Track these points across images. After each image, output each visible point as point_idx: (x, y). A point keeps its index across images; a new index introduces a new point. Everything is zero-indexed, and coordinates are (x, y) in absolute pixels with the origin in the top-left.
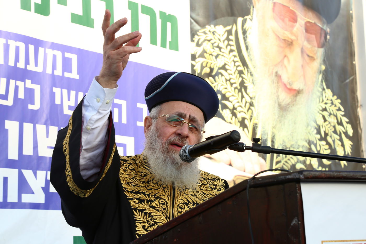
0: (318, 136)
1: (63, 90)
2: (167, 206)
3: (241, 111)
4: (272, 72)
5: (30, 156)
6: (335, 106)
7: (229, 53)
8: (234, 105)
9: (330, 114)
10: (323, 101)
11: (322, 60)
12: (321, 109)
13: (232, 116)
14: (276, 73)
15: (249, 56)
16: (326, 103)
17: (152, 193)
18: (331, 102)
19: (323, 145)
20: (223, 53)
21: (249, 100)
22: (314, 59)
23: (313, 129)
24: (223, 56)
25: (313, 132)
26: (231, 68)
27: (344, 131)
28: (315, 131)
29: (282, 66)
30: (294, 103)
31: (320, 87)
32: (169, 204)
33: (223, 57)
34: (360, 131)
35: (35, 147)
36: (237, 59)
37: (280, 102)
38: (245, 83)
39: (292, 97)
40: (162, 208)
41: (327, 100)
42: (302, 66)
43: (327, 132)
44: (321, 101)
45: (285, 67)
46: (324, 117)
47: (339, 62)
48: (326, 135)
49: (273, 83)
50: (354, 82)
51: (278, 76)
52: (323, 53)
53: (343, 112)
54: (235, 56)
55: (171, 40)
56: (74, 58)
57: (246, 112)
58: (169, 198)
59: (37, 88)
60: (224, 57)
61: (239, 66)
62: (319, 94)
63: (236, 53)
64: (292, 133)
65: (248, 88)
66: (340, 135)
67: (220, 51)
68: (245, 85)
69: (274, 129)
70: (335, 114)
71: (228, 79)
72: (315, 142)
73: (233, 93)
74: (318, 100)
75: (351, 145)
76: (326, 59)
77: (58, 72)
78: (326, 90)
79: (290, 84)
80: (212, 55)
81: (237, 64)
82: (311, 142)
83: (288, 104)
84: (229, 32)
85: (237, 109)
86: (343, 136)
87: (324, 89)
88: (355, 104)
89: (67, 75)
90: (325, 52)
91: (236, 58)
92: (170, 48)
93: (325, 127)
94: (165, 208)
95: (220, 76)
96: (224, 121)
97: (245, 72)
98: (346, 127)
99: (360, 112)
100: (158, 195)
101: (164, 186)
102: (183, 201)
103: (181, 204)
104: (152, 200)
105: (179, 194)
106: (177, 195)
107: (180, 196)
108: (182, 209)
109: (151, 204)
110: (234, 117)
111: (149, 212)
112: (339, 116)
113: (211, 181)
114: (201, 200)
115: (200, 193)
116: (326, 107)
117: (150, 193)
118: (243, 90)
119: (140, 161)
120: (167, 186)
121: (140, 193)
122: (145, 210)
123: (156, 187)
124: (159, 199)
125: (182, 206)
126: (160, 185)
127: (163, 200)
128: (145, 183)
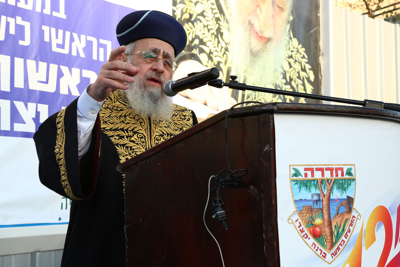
0: (284, 81)
1: (52, 28)
2: (145, 139)
3: (217, 55)
4: (246, 20)
5: (21, 89)
6: (300, 54)
8: (210, 50)
9: (296, 61)
10: (289, 49)
11: (290, 11)
12: (287, 56)
13: (209, 60)
14: (249, 21)
15: (225, 4)
16: (292, 51)
17: (130, 127)
18: (296, 50)
19: (288, 88)
21: (224, 46)
22: (284, 10)
23: (279, 74)
24: (202, 3)
25: (279, 76)
26: (209, 15)
27: (307, 77)
28: (282, 76)
29: (254, 15)
30: (264, 50)
31: (287, 36)
32: (147, 137)
34: (320, 77)
35: (26, 81)
36: (215, 6)
37: (252, 48)
38: (221, 30)
39: (263, 44)
40: (141, 141)
41: (294, 48)
42: (273, 16)
43: (292, 77)
44: (288, 48)
45: (258, 16)
46: (290, 64)
47: (305, 13)
48: (291, 79)
49: (246, 31)
50: (317, 32)
51: (251, 24)
52: (291, 5)
53: (307, 59)
54: (213, 4)
57: (222, 56)
58: (147, 132)
59: (27, 25)
60: (203, 4)
61: (216, 13)
62: (286, 42)
64: (261, 77)
65: (224, 34)
66: (303, 81)
69: (245, 73)
70: (300, 61)
71: (206, 25)
72: (281, 86)
73: (210, 38)
74: (285, 47)
75: (312, 89)
76: (294, 10)
77: (47, 11)
78: (293, 39)
79: (261, 32)
80: (192, 2)
81: (214, 11)
82: (277, 85)
83: (259, 51)
85: (213, 54)
86: (306, 81)
87: (291, 38)
88: (317, 52)
89: (55, 14)
90: (294, 3)
91: (213, 5)
93: (290, 73)
94: (144, 141)
95: (198, 22)
97: (222, 19)
98: (309, 73)
99: (321, 60)
100: (135, 130)
101: (141, 121)
102: (159, 133)
103: (157, 137)
104: (131, 135)
105: (155, 127)
106: (153, 128)
107: (155, 129)
108: (158, 140)
109: (130, 139)
110: (210, 61)
111: (130, 146)
112: (303, 63)
113: (180, 113)
114: (174, 130)
115: (173, 124)
116: (292, 55)
117: (128, 128)
118: (219, 36)
119: (114, 97)
120: (143, 120)
121: (118, 130)
122: (126, 144)
123: (133, 121)
124: (137, 134)
125: (158, 138)
126: (137, 120)
127: (141, 135)
128: (122, 117)
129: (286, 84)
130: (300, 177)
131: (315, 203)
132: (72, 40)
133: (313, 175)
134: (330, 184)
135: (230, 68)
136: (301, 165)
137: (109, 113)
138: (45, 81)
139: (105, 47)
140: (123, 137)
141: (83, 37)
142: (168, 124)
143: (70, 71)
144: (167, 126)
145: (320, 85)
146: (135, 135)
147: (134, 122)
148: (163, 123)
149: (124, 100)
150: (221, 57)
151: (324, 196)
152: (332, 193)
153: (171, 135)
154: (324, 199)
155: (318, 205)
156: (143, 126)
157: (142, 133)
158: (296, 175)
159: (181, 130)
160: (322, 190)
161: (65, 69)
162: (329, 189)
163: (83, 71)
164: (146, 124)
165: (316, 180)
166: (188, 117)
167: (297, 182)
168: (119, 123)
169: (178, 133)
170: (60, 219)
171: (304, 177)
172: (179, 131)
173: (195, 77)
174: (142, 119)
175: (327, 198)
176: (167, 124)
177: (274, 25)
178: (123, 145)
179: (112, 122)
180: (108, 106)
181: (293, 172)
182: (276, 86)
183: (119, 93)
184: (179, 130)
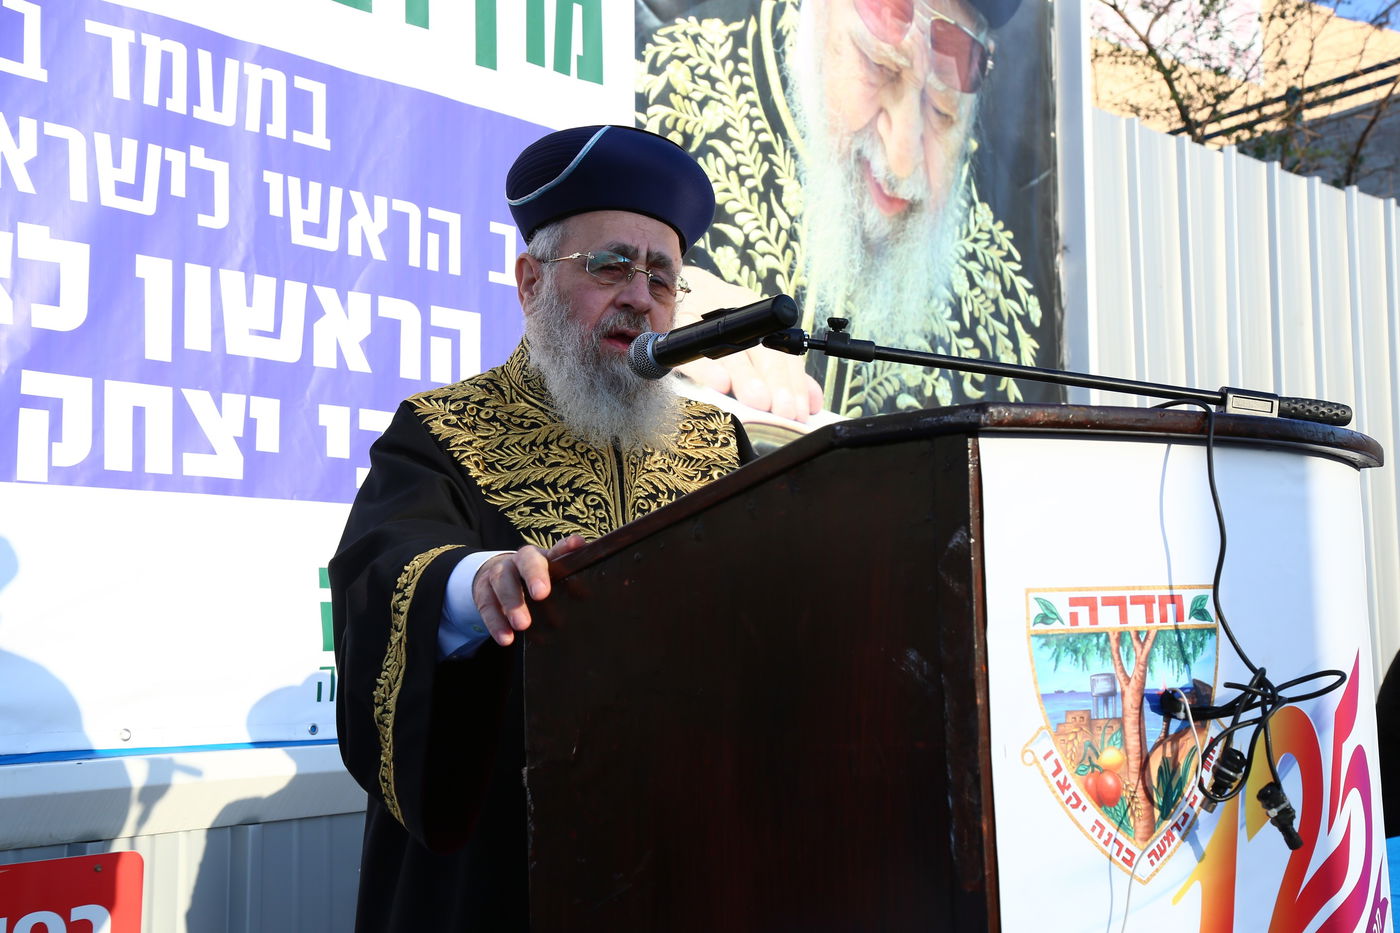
0: (956, 326)
1: (291, 179)
2: (607, 511)
3: (767, 251)
4: (849, 150)
5: (204, 353)
6: (1000, 247)
7: (738, 96)
8: (747, 237)
9: (986, 269)
10: (968, 233)
11: (971, 125)
12: (964, 254)
13: (742, 265)
14: (859, 152)
15: (788, 105)
16: (976, 241)
17: (562, 475)
18: (988, 236)
19: (967, 349)
20: (722, 93)
21: (786, 224)
22: (952, 122)
23: (943, 306)
24: (720, 101)
25: (943, 313)
26: (743, 135)
27: (1021, 313)
28: (949, 312)
29: (872, 134)
30: (899, 235)
31: (963, 197)
32: (612, 504)
33: (720, 105)
34: (1059, 315)
35: (218, 330)
36: (759, 111)
37: (866, 231)
38: (778, 178)
39: (895, 220)
40: (596, 517)
41: (980, 230)
43: (977, 314)
44: (964, 232)
45: (881, 139)
46: (970, 275)
48: (975, 321)
49: (851, 179)
50: (1049, 185)
51: (862, 162)
52: (974, 107)
53: (1019, 263)
54: (753, 104)
55: (581, 54)
56: (318, 91)
57: (779, 254)
58: (611, 489)
59: (220, 170)
60: (724, 104)
61: (763, 130)
62: (960, 215)
63: (754, 96)
64: (891, 314)
65: (785, 190)
66: (1010, 325)
67: (713, 88)
68: (777, 181)
70: (998, 268)
71: (733, 164)
72: (948, 340)
73: (745, 203)
74: (957, 228)
75: (1035, 349)
76: (980, 122)
77: (277, 129)
78: (979, 204)
79: (890, 184)
80: (690, 99)
81: (757, 125)
82: (937, 338)
83: (886, 239)
84: (739, 38)
85: (756, 247)
86: (1018, 325)
87: (972, 203)
88: (1050, 243)
89: (299, 137)
90: (981, 103)
91: (754, 109)
92: (579, 77)
93: (972, 301)
94: (604, 516)
95: (711, 156)
96: (718, 279)
97: (779, 148)
98: (1027, 303)
99: (1062, 265)
100: (578, 484)
101: (592, 456)
102: (644, 490)
103: (640, 500)
104: (565, 499)
105: (632, 474)
106: (627, 476)
107: (635, 478)
108: (643, 510)
109: (565, 510)
110: (746, 269)
111: (565, 531)
112: (1007, 274)
113: (700, 422)
114: (684, 480)
115: (680, 459)
116: (974, 250)
117: (558, 479)
118: (772, 196)
119: (510, 384)
120: (601, 455)
121: (529, 487)
122: (553, 527)
123: (569, 457)
124: (583, 496)
125: (643, 504)
126: (582, 455)
127: (595, 497)
128: (538, 447)
129: (961, 334)
130: (1055, 627)
131: (1101, 701)
132: (348, 210)
133: (1094, 620)
134: (1143, 645)
136: (1060, 590)
137: (500, 435)
138: (270, 328)
139: (442, 229)
140: (545, 506)
141: (380, 202)
142: (668, 460)
143: (344, 300)
144: (665, 467)
145: (1059, 339)
147: (572, 459)
148: (654, 458)
149: (541, 395)
150: (776, 258)
151: (1128, 680)
152: (1151, 671)
153: (679, 493)
154: (1126, 689)
155: (1110, 709)
156: (599, 473)
157: (599, 492)
158: (1044, 619)
159: (705, 477)
160: (1121, 664)
161: (327, 295)
162: (1143, 659)
163: (382, 300)
164: (608, 466)
165: (1102, 633)
166: (724, 435)
167: (1046, 639)
168: (529, 465)
170: (314, 729)
171: (1067, 625)
172: (701, 479)
174: (596, 450)
175: (1136, 688)
176: (665, 460)
177: (926, 164)
178: (546, 531)
179: (511, 463)
180: (495, 413)
181: (1038, 610)
182: (934, 341)
183: (525, 373)
184: (699, 476)
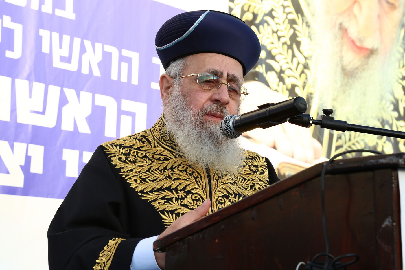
0: (396, 114)
3: (291, 75)
4: (335, 23)
8: (281, 67)
13: (279, 81)
14: (341, 24)
19: (401, 127)
21: (302, 61)
22: (395, 8)
23: (388, 104)
25: (388, 108)
26: (280, 15)
28: (392, 107)
29: (349, 15)
32: (205, 199)
36: (289, 3)
37: (344, 65)
38: (298, 37)
39: (363, 59)
40: (198, 205)
42: (379, 16)
44: (401, 65)
45: (355, 16)
51: (343, 29)
57: (298, 77)
61: (291, 13)
62: (399, 55)
65: (302, 43)
71: (275, 30)
72: (391, 122)
73: (281, 50)
74: (397, 64)
79: (360, 40)
82: (385, 121)
85: (286, 73)
95: (266, 25)
96: (268, 88)
100: (188, 189)
101: (195, 175)
102: (222, 193)
103: (220, 198)
104: (182, 196)
105: (216, 184)
106: (213, 186)
107: (217, 187)
108: (221, 204)
109: (181, 202)
110: (281, 83)
111: (182, 212)
113: (249, 162)
114: (242, 189)
115: (240, 179)
117: (178, 186)
119: (154, 138)
120: (200, 175)
121: (163, 190)
122: (176, 210)
123: (184, 175)
124: (191, 195)
125: (221, 200)
126: (190, 174)
127: (197, 196)
129: (398, 119)
135: (311, 94)
137: (149, 165)
140: (171, 199)
142: (234, 178)
144: (232, 182)
146: (188, 196)
147: (185, 177)
148: (227, 177)
149: (170, 144)
150: (296, 78)
153: (240, 196)
156: (199, 183)
157: (199, 193)
159: (252, 189)
164: (203, 180)
166: (262, 168)
168: (163, 179)
169: (248, 193)
172: (250, 190)
173: (270, 111)
174: (197, 172)
176: (232, 179)
178: (172, 212)
179: (154, 179)
180: (146, 153)
182: (383, 122)
183: (161, 132)
184: (249, 188)
